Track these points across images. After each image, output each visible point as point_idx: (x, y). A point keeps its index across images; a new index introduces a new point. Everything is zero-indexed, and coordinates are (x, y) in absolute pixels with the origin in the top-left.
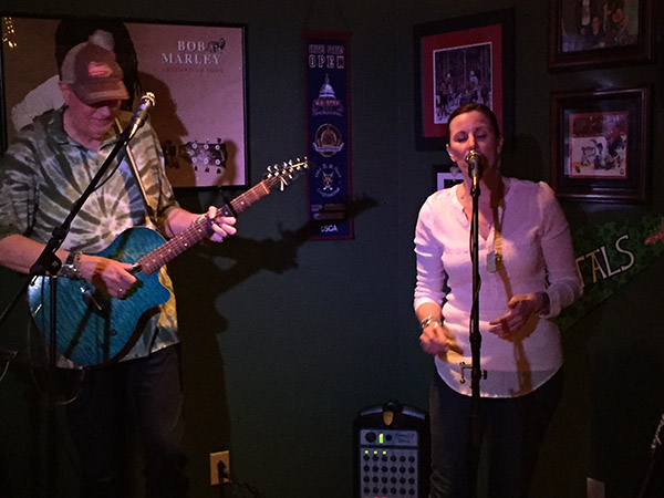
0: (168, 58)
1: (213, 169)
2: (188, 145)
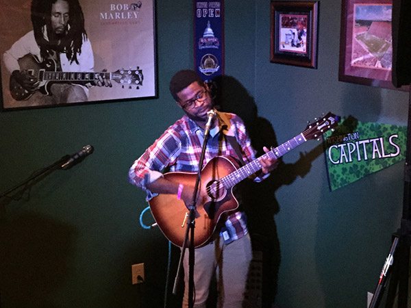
0: (104, 16)
1: (134, 87)
2: (118, 72)
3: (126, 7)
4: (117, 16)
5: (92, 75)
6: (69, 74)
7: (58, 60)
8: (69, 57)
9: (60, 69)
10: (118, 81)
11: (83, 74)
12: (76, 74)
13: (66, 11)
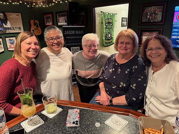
0: (11, 17)
1: (19, 30)
2: (16, 27)
3: (15, 15)
4: (14, 17)
5: (10, 28)
6: (5, 28)
7: (3, 25)
8: (5, 24)
9: (3, 27)
10: (16, 29)
11: (9, 28)
12: (7, 28)
13: (3, 15)
